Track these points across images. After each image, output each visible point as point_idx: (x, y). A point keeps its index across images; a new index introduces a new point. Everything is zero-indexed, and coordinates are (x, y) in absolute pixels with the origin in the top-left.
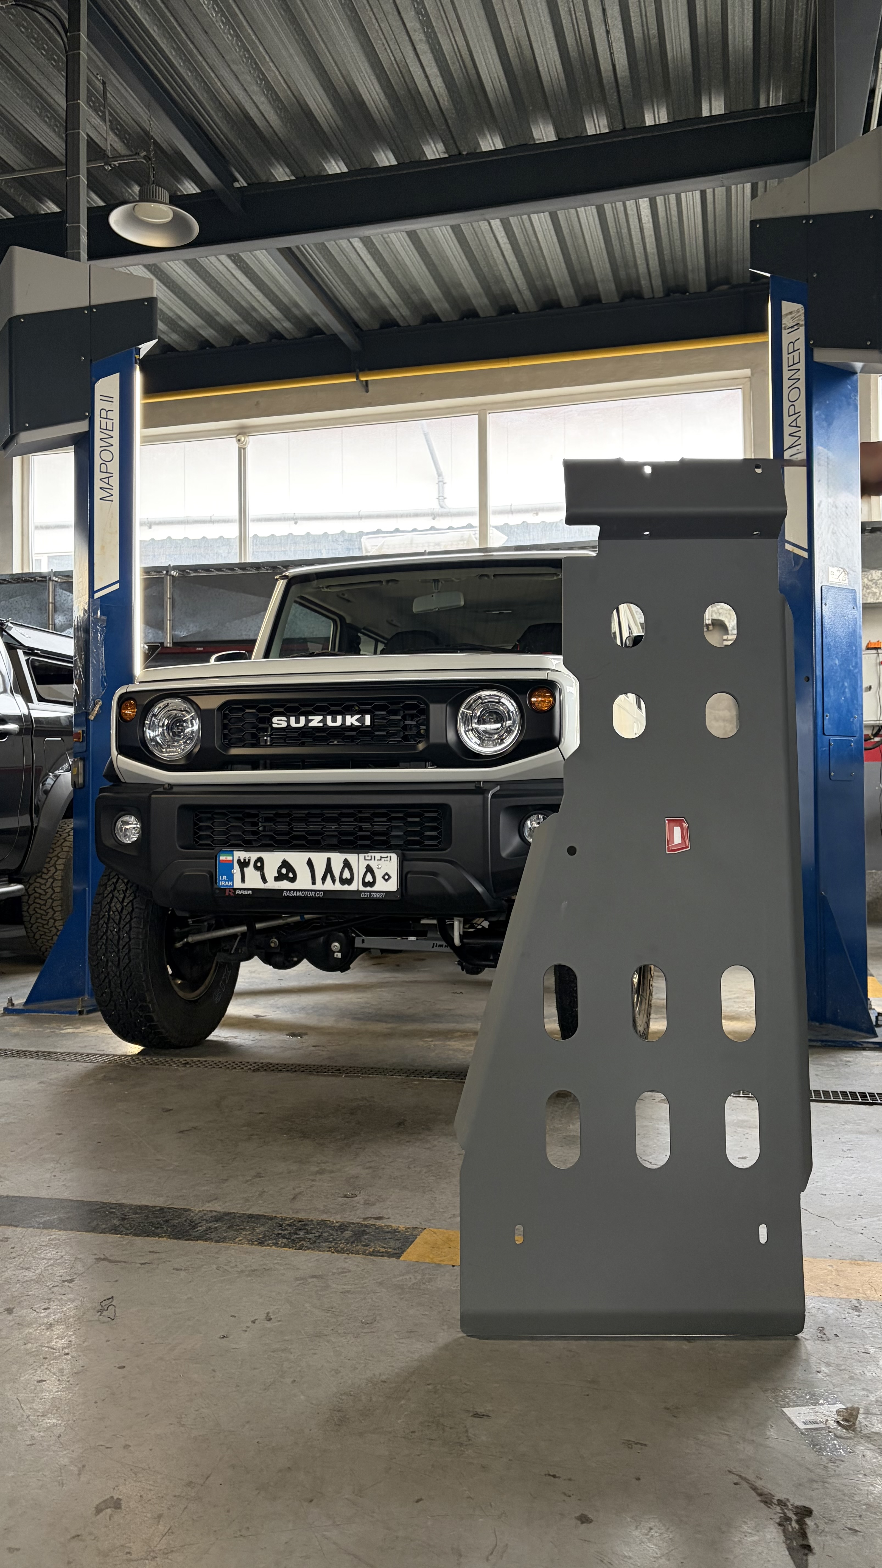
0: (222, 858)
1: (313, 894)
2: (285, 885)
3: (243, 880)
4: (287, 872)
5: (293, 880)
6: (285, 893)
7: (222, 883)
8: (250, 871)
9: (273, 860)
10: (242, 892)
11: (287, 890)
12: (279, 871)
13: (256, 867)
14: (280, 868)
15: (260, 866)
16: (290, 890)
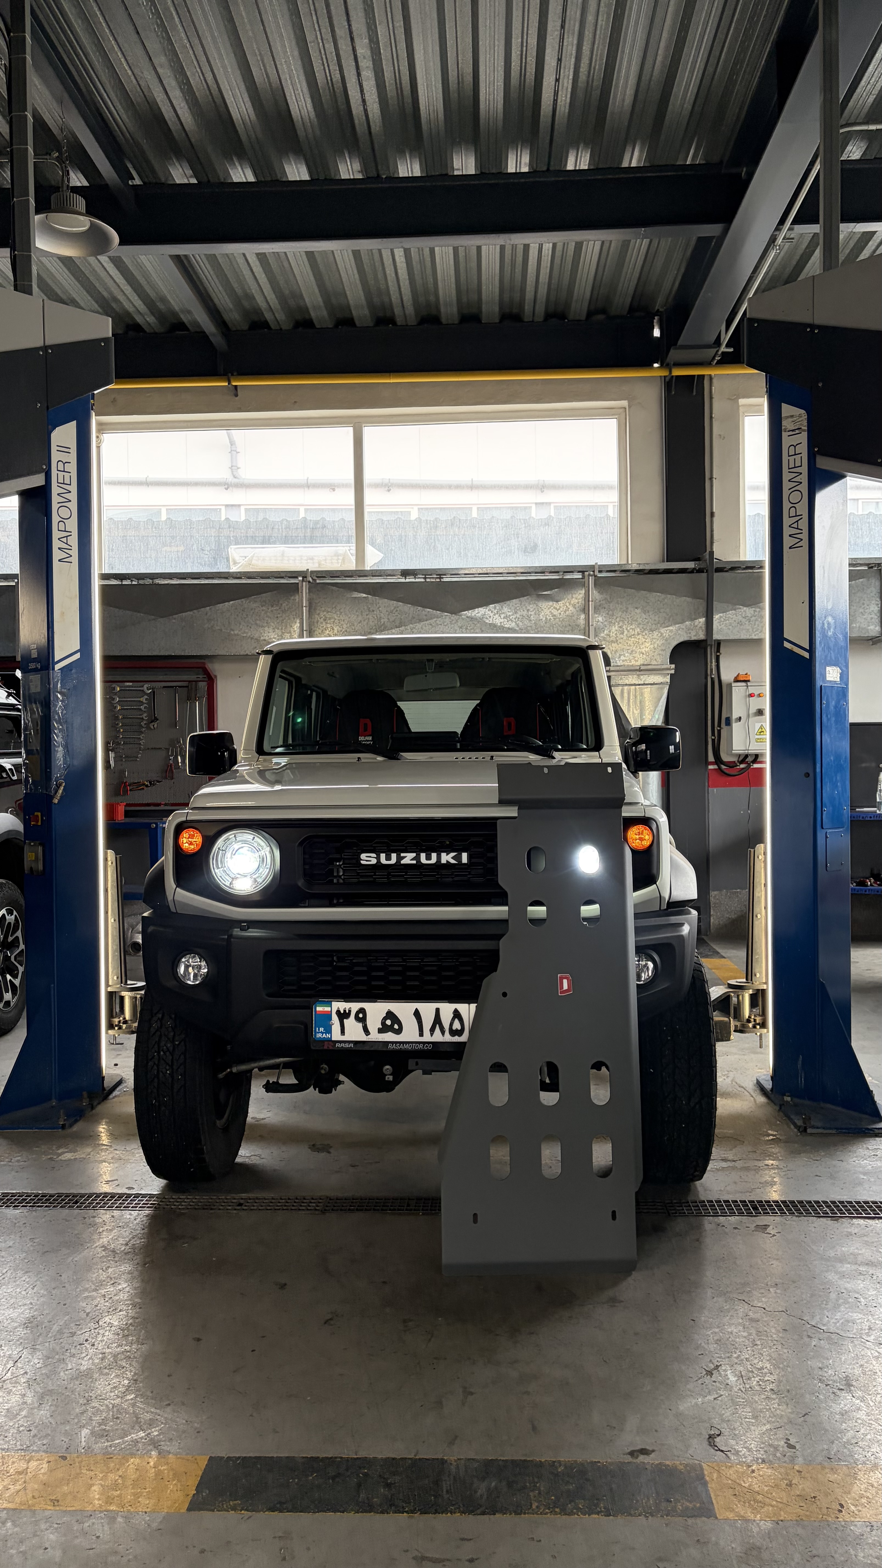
0: (319, 1009)
1: (421, 1046)
2: (389, 1037)
3: (343, 1032)
4: (392, 1023)
5: (399, 1031)
6: (390, 1046)
7: (319, 1035)
8: (351, 1023)
9: (376, 1010)
10: (343, 1045)
11: (392, 1043)
12: (383, 1023)
13: (357, 1018)
14: (385, 1019)
15: (361, 1016)
16: (396, 1043)
